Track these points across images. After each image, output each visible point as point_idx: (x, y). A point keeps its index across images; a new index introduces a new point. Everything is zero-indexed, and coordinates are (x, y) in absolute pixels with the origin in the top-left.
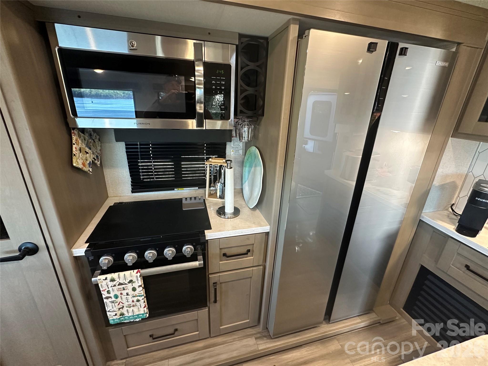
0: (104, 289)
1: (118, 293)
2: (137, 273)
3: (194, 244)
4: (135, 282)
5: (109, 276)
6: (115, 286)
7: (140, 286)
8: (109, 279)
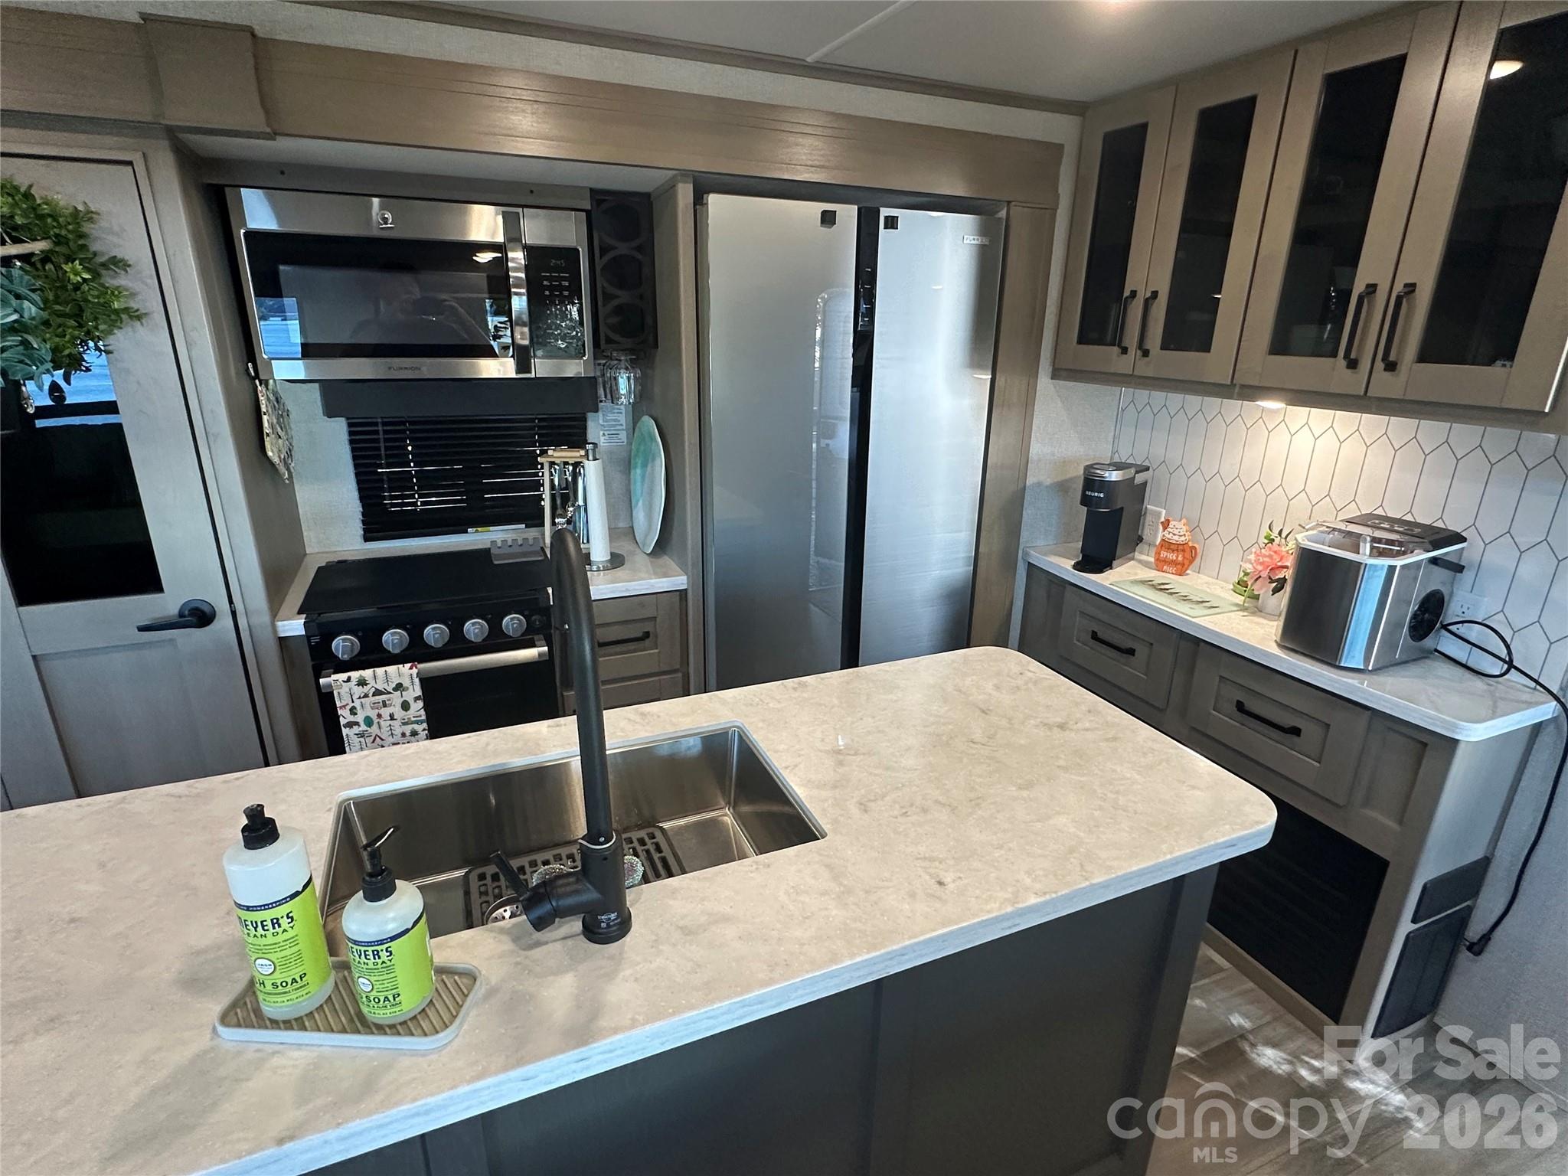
0: (344, 703)
1: (373, 714)
2: (411, 668)
3: (526, 613)
4: (408, 688)
5: (355, 675)
6: (366, 696)
7: (417, 699)
8: (354, 681)
